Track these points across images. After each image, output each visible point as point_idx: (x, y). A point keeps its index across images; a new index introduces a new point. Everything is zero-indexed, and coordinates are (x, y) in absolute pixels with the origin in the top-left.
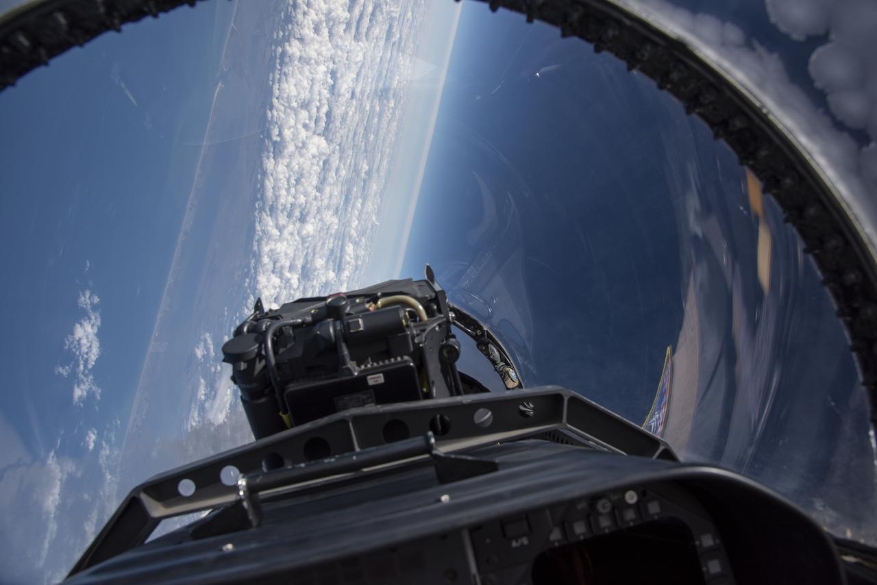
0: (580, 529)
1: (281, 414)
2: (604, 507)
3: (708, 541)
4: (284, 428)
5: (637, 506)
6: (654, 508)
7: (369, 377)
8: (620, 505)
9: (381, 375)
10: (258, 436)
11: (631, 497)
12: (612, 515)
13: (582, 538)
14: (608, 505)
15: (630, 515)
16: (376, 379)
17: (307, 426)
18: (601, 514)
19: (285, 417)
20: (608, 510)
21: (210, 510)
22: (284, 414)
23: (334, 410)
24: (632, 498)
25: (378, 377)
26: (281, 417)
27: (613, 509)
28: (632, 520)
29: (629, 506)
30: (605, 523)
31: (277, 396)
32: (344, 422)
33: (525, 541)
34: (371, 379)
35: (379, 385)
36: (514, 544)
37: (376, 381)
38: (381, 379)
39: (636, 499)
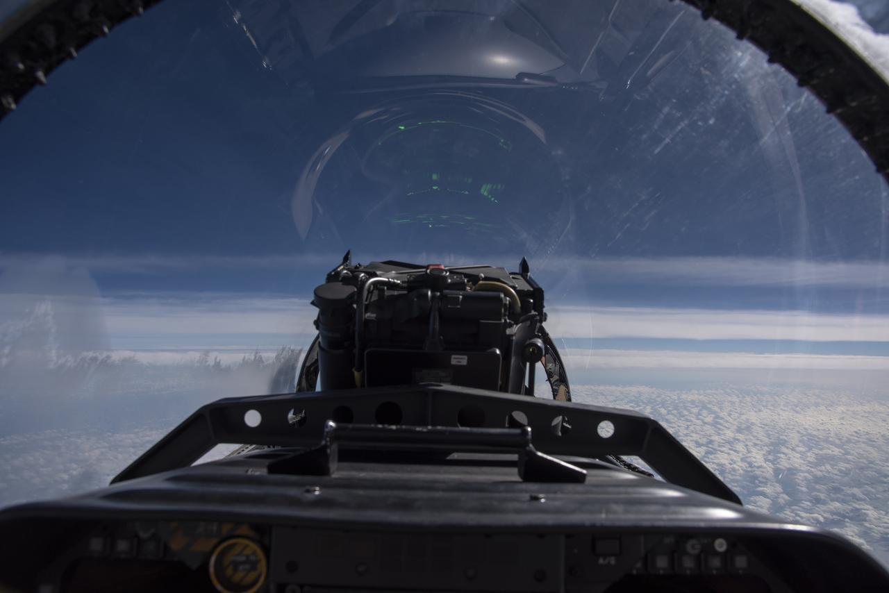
0: (662, 563)
1: (354, 370)
2: (693, 547)
4: (353, 384)
5: (724, 556)
6: (741, 562)
7: (453, 356)
8: (709, 550)
9: (466, 357)
11: (721, 545)
12: (698, 558)
13: (661, 572)
14: (698, 546)
15: (716, 562)
16: (459, 360)
17: (385, 389)
18: (688, 554)
19: (357, 374)
20: (696, 552)
22: (358, 370)
24: (721, 547)
25: (462, 358)
26: (353, 373)
27: (701, 552)
28: (716, 569)
29: (716, 553)
30: (688, 563)
31: (356, 351)
32: (423, 393)
33: (613, 561)
34: (454, 358)
35: (461, 366)
36: (601, 561)
37: (459, 362)
38: (464, 361)
39: (724, 548)
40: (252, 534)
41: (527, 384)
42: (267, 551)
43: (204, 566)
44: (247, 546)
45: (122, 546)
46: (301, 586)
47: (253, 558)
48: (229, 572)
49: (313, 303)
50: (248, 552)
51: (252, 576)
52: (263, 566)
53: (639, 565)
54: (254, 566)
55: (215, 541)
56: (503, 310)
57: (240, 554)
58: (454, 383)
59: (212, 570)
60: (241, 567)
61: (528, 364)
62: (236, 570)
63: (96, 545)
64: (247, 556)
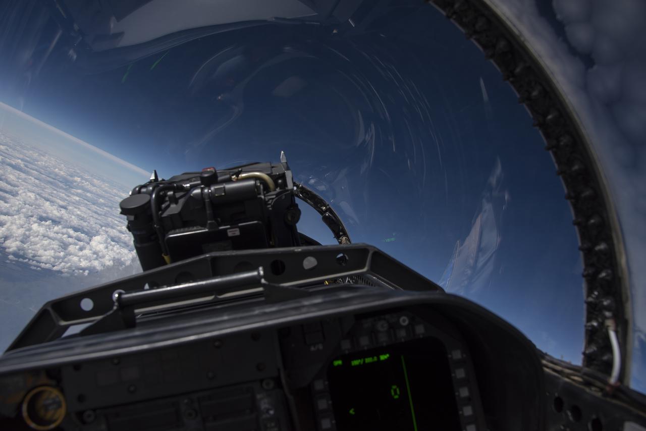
0: (364, 342)
1: (163, 255)
2: (382, 326)
3: (457, 355)
4: (165, 263)
5: (408, 327)
6: (420, 330)
7: (228, 231)
8: (395, 326)
9: (238, 229)
10: (145, 268)
11: (404, 321)
12: (389, 333)
14: (387, 325)
15: (402, 334)
16: (234, 232)
17: (178, 263)
18: (380, 331)
19: (166, 258)
20: (385, 329)
22: (165, 255)
26: (163, 258)
27: (389, 328)
28: (404, 338)
29: (402, 327)
30: (383, 338)
31: (160, 241)
32: (205, 259)
33: (321, 347)
34: (230, 232)
35: (236, 237)
36: (312, 349)
37: (234, 234)
38: (237, 232)
39: (407, 323)
49: (121, 213)
50: (52, 396)
53: (349, 346)
56: (256, 190)
57: (47, 399)
64: (54, 400)
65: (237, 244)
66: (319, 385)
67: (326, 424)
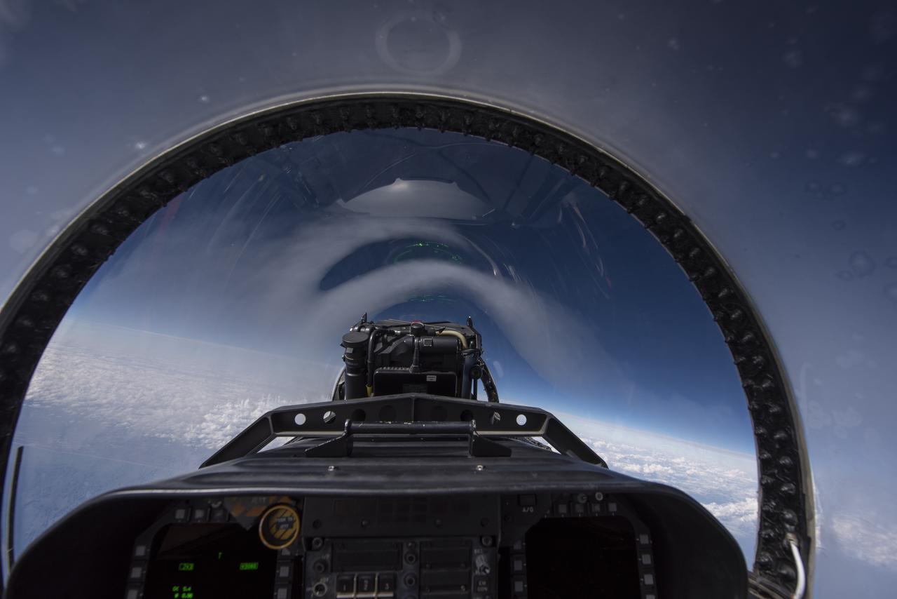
0: (563, 510)
1: (367, 386)
2: (582, 498)
3: (644, 539)
4: (366, 395)
5: (601, 503)
6: (613, 507)
8: (592, 500)
9: (435, 376)
11: (599, 497)
12: (585, 506)
13: (563, 516)
14: (584, 498)
15: (597, 508)
16: (431, 378)
17: (386, 398)
18: (579, 503)
19: (368, 388)
20: (584, 502)
21: (293, 438)
23: (401, 392)
25: (433, 377)
27: (588, 501)
28: (598, 512)
29: (598, 502)
30: (579, 509)
31: (368, 374)
32: (410, 399)
33: (532, 510)
34: (429, 377)
35: (433, 382)
36: (524, 510)
38: (434, 379)
39: (602, 498)
40: (291, 502)
41: (472, 392)
42: (300, 513)
43: (256, 527)
44: (287, 510)
45: (199, 514)
46: (323, 539)
47: (290, 519)
48: (274, 530)
49: (342, 345)
50: (286, 515)
51: (290, 532)
52: (297, 525)
53: (548, 512)
54: (291, 525)
55: (264, 508)
56: (457, 348)
57: (281, 517)
58: (429, 392)
59: (260, 530)
60: (282, 526)
61: (473, 380)
62: (278, 528)
63: (180, 514)
64: (287, 518)
65: (432, 388)
66: (518, 546)
67: (519, 587)
